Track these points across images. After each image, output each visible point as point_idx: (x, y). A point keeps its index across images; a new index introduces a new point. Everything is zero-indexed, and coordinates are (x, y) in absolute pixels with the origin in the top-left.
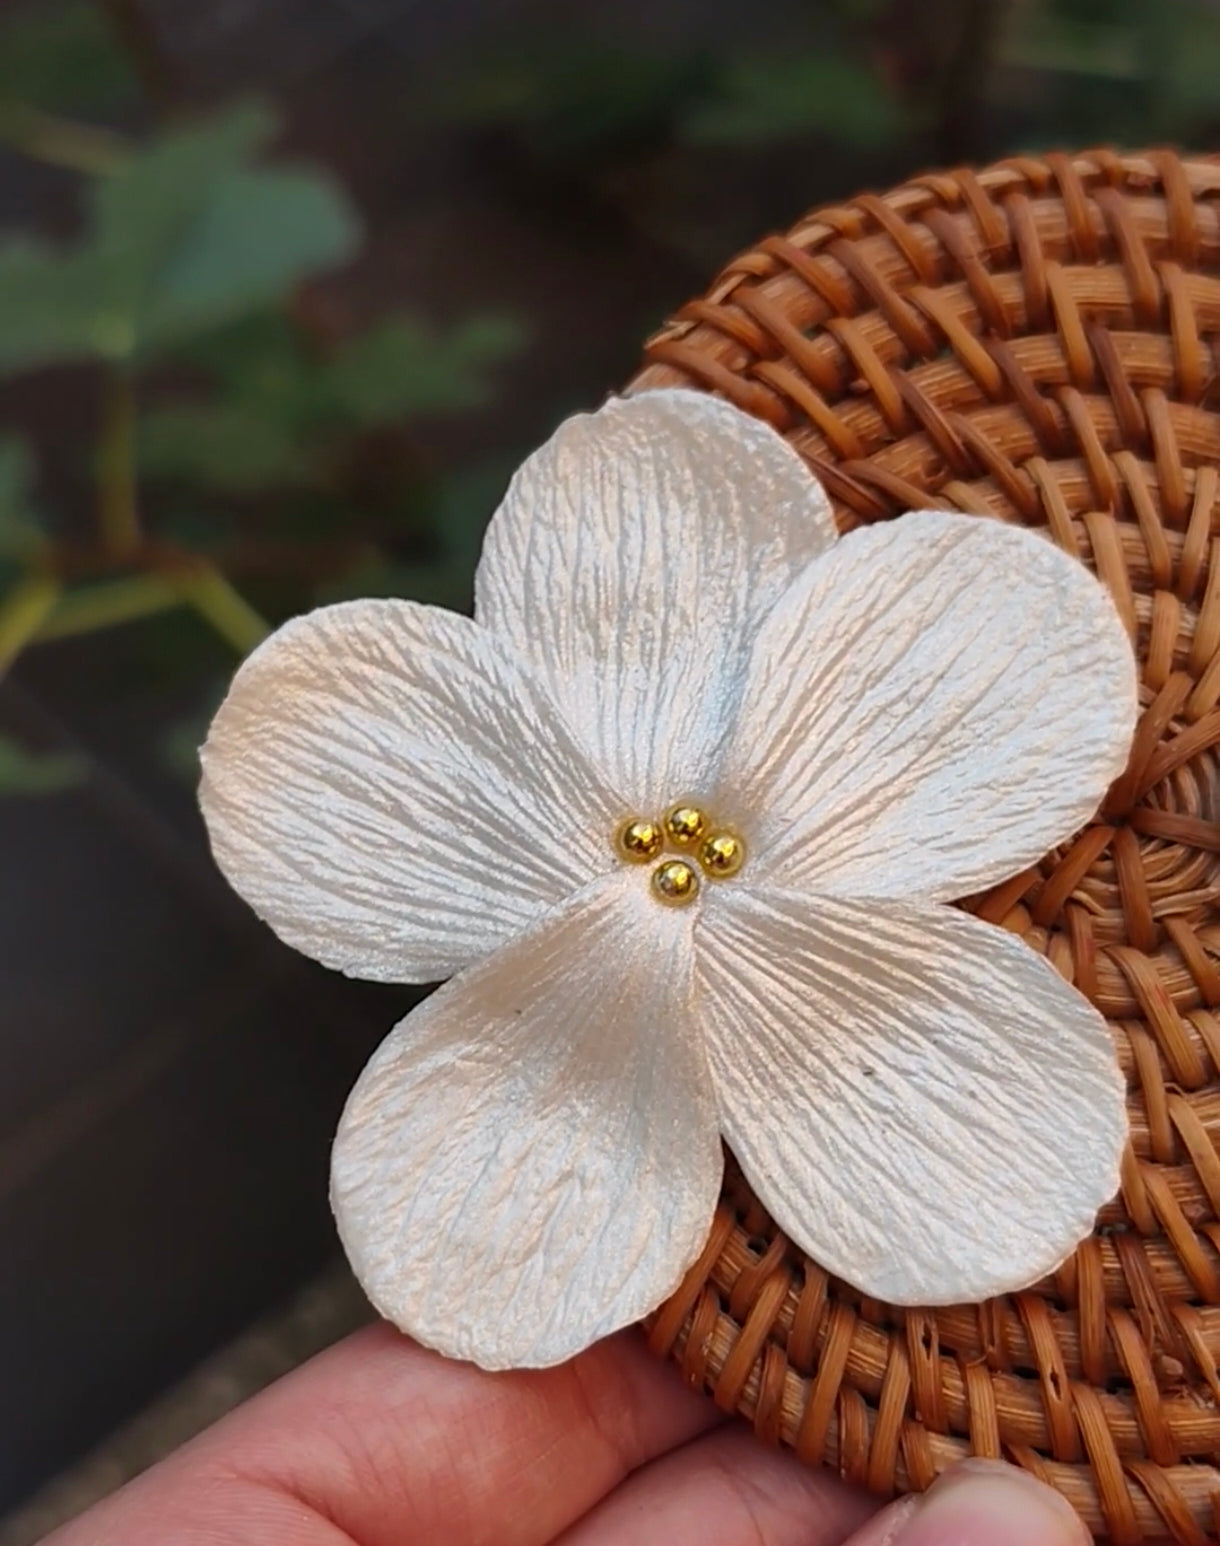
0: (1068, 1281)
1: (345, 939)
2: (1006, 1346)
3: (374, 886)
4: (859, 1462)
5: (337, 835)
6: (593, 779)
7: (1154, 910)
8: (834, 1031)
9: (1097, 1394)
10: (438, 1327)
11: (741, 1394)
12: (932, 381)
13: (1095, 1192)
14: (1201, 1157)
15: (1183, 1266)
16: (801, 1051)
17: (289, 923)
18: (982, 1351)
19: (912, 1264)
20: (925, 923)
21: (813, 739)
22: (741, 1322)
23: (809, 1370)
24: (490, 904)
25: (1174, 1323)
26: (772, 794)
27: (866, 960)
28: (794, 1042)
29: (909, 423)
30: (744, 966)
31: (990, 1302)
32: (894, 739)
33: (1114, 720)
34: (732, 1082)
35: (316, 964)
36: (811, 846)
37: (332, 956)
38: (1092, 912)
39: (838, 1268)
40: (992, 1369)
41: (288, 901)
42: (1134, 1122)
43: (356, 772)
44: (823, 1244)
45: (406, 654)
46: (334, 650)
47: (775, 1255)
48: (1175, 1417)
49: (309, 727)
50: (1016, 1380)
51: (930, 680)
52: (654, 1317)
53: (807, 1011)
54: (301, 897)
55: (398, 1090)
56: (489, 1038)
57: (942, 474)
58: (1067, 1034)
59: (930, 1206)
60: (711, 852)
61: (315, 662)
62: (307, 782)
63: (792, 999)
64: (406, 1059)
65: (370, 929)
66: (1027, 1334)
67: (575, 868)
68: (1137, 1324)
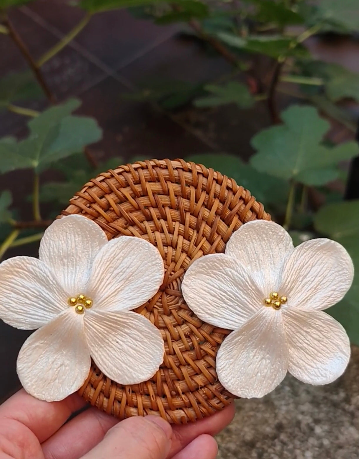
0: (154, 378)
1: (17, 321)
2: (144, 391)
3: (22, 311)
4: (118, 414)
5: (15, 302)
6: (63, 290)
7: (169, 308)
8: (111, 335)
9: (161, 398)
10: (39, 394)
11: (96, 403)
12: (125, 207)
13: (159, 363)
14: (178, 354)
15: (175, 374)
16: (104, 339)
17: (6, 319)
18: (140, 392)
19: (126, 377)
20: (127, 315)
21: (105, 281)
22: (95, 389)
23: (108, 397)
24: (45, 315)
25: (174, 384)
26: (97, 292)
27: (116, 322)
28: (103, 337)
29: (120, 215)
30: (93, 324)
31: (141, 383)
32: (120, 280)
33: (160, 275)
34: (92, 346)
35: (12, 327)
36: (105, 301)
37: (14, 325)
38: (157, 309)
39: (113, 379)
40: (141, 395)
41: (5, 315)
42: (165, 348)
43: (17, 290)
44: (110, 374)
45: (26, 266)
46: (12, 267)
47: (101, 377)
48: (175, 402)
49: (8, 281)
50: (146, 396)
51: (126, 268)
52: (79, 390)
53: (105, 332)
54: (8, 314)
55: (28, 351)
56: (46, 340)
57: (128, 225)
58: (153, 334)
59: (129, 366)
60: (86, 303)
61: (9, 269)
62: (8, 292)
63: (102, 330)
64: (30, 345)
65: (22, 320)
66: (148, 388)
67: (61, 308)
68: (167, 385)
